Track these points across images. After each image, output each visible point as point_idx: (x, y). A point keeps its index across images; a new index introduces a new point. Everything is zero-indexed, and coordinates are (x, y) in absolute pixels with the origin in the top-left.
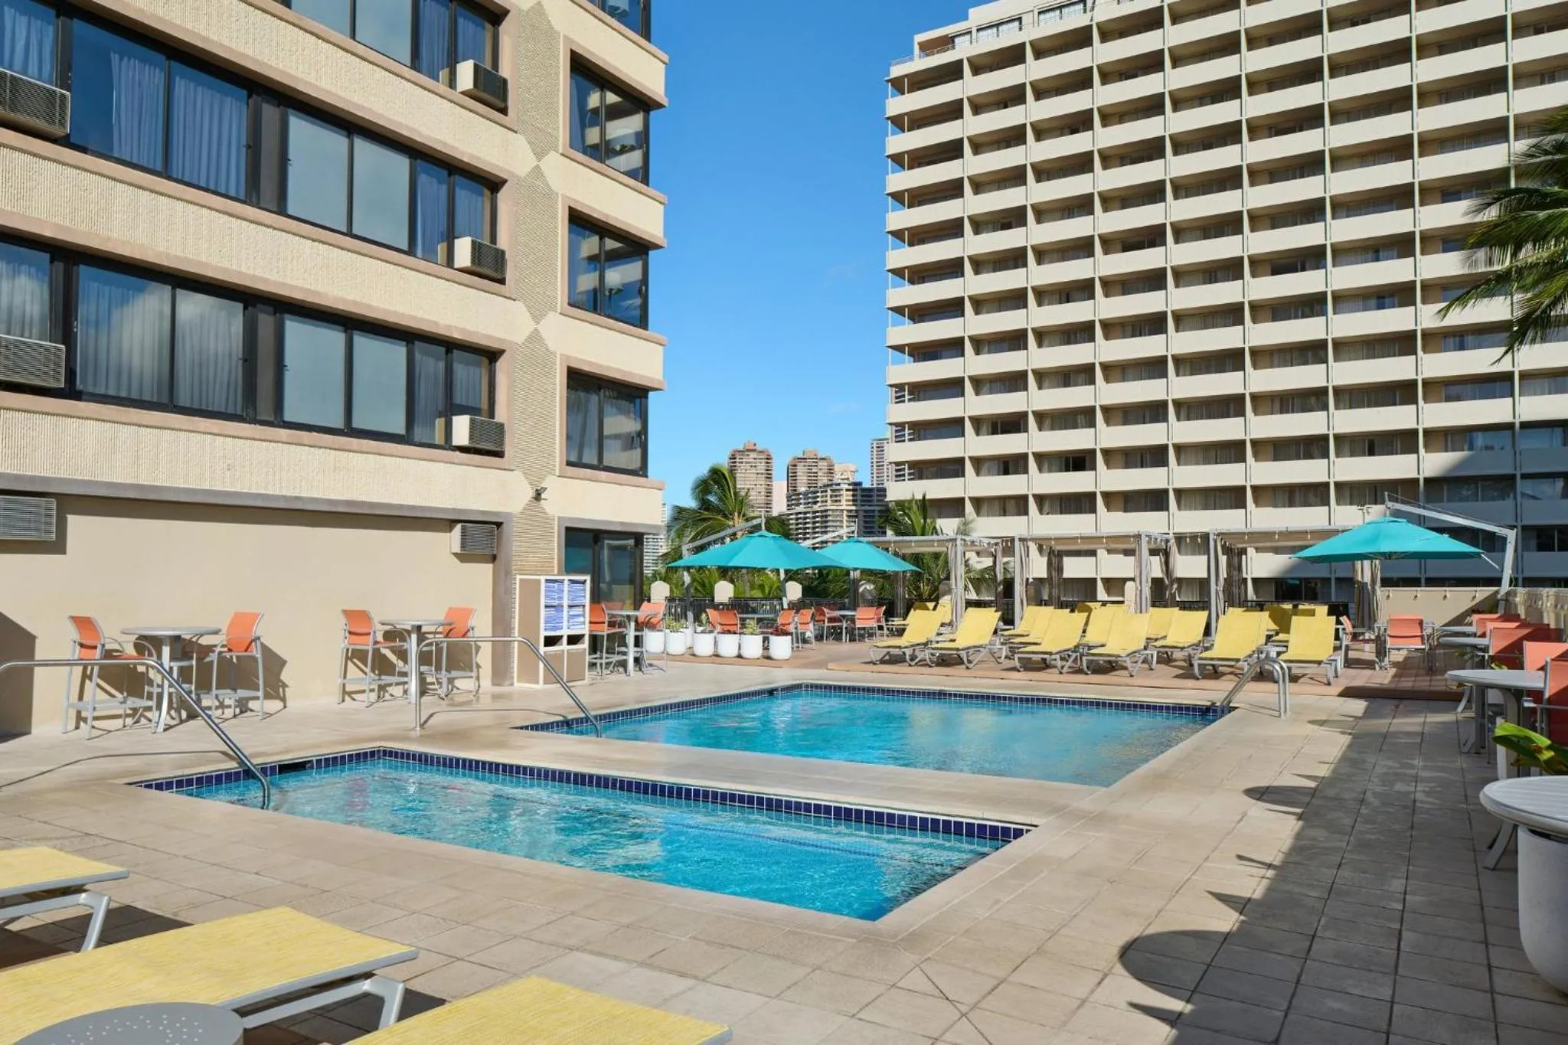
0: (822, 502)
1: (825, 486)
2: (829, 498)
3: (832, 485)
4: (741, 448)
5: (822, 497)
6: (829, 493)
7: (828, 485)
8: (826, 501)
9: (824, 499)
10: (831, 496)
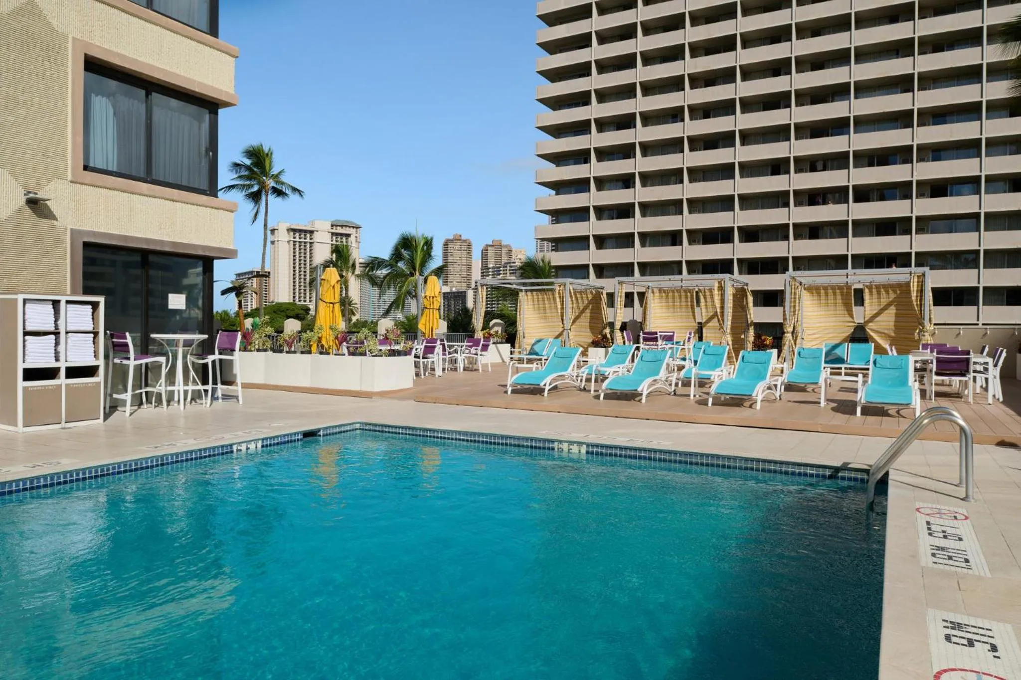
0: (504, 274)
1: (506, 263)
2: (508, 272)
3: (510, 263)
4: (451, 238)
5: (504, 270)
6: (508, 268)
7: (508, 263)
8: (507, 273)
9: (505, 272)
10: (510, 270)
